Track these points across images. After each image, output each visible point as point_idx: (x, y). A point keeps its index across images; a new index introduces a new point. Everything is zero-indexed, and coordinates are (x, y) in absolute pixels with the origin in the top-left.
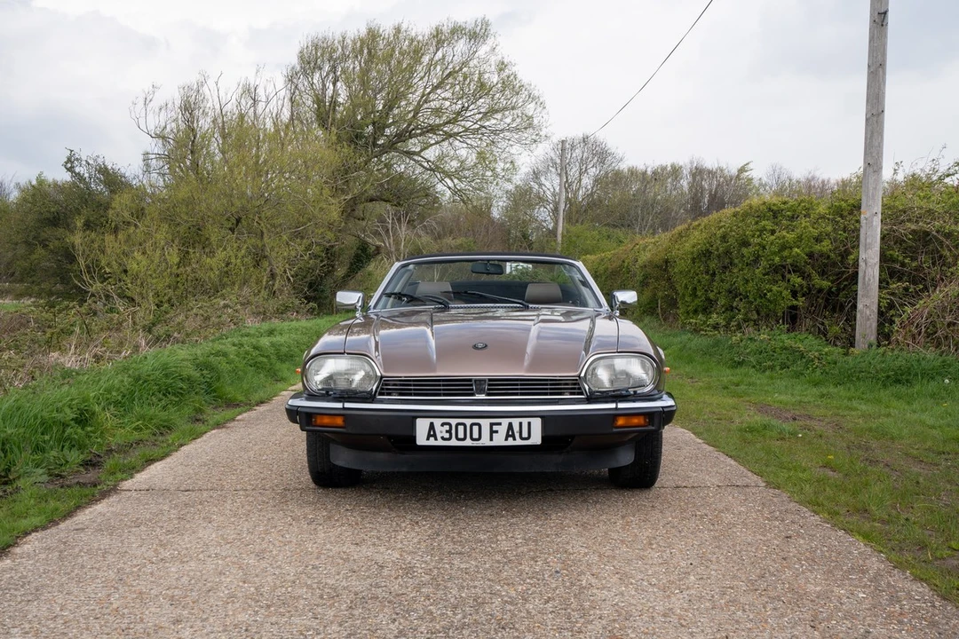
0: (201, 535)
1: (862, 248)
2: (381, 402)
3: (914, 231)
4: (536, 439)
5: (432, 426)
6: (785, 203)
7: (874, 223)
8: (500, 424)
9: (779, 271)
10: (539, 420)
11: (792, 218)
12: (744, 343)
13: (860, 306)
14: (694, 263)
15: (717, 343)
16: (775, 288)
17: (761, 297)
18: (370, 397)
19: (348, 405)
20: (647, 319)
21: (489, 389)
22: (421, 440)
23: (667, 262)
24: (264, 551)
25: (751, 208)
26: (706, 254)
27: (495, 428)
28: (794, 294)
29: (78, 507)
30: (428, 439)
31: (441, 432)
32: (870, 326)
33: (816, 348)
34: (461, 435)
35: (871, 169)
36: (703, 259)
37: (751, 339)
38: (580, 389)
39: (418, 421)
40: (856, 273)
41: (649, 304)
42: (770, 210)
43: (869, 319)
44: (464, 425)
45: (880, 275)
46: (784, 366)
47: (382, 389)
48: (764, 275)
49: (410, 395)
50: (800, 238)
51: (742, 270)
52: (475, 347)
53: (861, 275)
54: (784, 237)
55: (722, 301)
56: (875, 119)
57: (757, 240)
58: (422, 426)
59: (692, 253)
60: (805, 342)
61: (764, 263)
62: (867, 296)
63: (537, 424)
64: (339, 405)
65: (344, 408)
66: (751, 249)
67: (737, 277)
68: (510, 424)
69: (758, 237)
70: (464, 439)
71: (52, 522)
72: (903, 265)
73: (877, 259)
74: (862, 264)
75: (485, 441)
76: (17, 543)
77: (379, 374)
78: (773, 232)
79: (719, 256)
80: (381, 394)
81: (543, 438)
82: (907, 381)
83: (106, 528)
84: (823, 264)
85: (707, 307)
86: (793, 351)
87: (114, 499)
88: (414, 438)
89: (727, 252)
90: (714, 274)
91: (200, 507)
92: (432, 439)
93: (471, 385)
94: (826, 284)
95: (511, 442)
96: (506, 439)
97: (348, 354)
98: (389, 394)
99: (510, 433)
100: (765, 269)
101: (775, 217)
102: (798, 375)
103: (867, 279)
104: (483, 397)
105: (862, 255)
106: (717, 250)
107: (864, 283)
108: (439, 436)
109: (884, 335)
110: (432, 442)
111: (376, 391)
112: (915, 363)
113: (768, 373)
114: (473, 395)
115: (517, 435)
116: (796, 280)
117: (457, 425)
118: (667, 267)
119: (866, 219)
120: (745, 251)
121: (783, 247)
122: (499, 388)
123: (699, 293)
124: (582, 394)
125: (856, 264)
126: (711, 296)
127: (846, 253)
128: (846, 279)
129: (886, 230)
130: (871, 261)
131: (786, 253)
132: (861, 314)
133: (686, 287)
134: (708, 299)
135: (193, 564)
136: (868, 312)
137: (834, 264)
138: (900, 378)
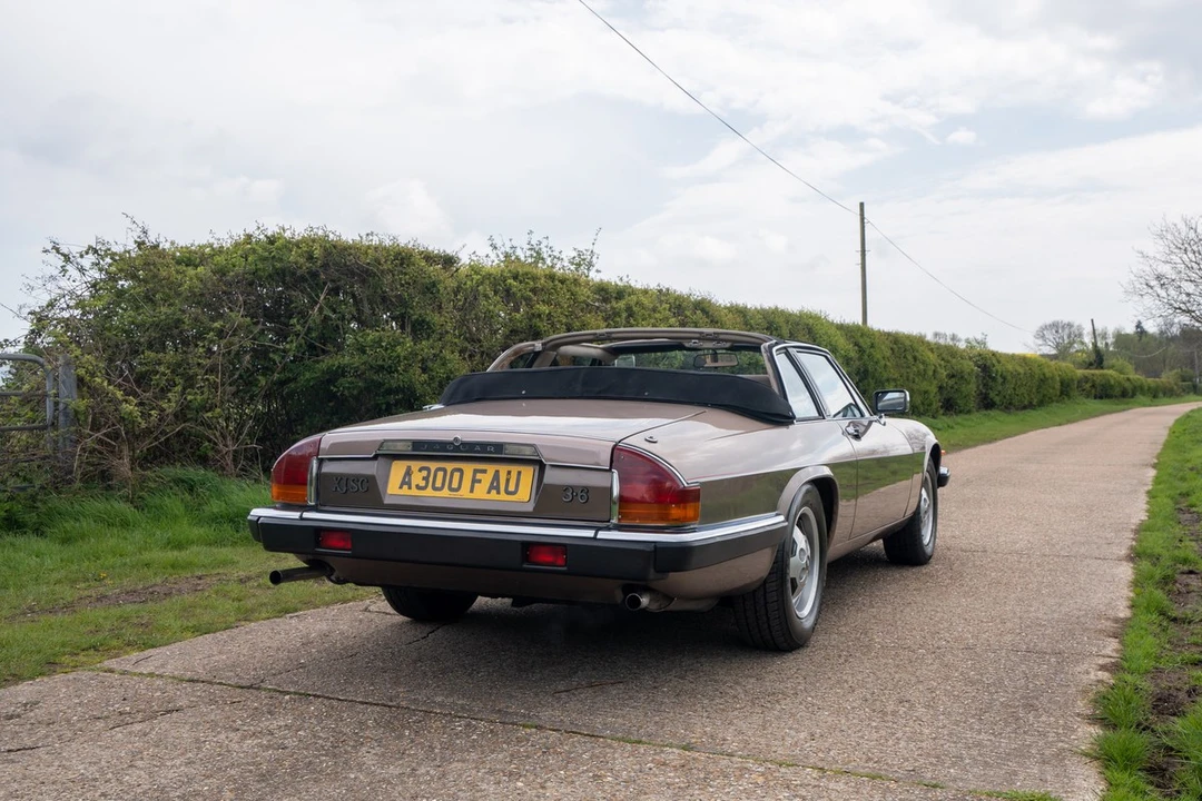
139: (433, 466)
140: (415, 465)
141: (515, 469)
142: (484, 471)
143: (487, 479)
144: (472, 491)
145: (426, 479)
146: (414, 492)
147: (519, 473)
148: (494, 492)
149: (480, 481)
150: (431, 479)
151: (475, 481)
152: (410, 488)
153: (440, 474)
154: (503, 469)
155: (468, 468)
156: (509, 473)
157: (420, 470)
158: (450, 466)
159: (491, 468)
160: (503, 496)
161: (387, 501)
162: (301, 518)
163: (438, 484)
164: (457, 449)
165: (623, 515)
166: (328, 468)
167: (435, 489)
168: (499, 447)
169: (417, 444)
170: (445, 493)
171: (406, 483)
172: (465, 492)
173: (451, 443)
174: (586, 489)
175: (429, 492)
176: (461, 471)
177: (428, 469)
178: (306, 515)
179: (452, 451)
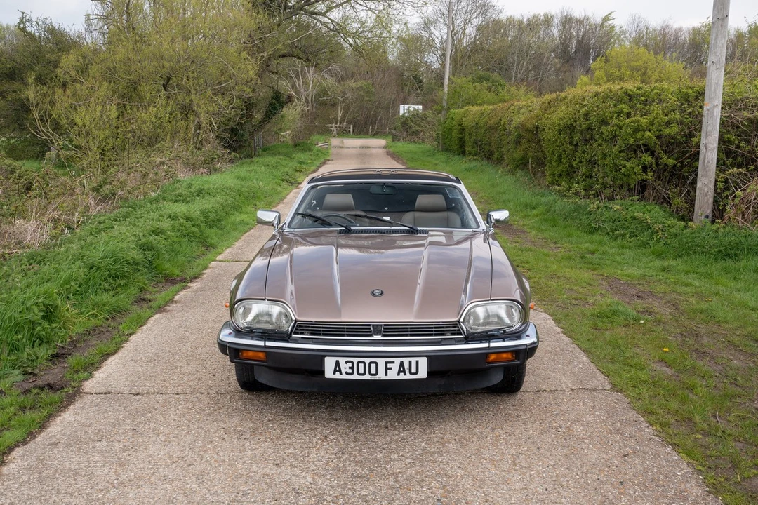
0: (151, 453)
1: (703, 134)
2: (296, 341)
3: (749, 119)
4: (423, 374)
5: (337, 363)
6: (639, 89)
7: (715, 114)
8: (393, 362)
9: (633, 150)
10: (426, 359)
11: (645, 102)
12: (600, 210)
13: (699, 184)
14: (560, 134)
15: (578, 209)
16: (628, 164)
17: (616, 171)
18: (285, 337)
19: (269, 343)
20: (520, 173)
21: (384, 332)
22: (329, 373)
23: (537, 127)
24: (202, 473)
25: (611, 91)
26: (570, 129)
27: (389, 365)
28: (645, 169)
29: (51, 416)
30: (334, 373)
31: (345, 368)
32: (707, 202)
33: (661, 220)
34: (361, 371)
35: (715, 67)
36: (568, 131)
37: (606, 207)
38: (459, 330)
39: (326, 359)
40: (698, 153)
41: (521, 160)
42: (626, 93)
43: (706, 195)
44: (364, 363)
45: (718, 155)
46: (633, 235)
47: (296, 329)
48: (620, 152)
49: (320, 334)
50: (652, 123)
51: (600, 145)
52: (373, 293)
53: (701, 157)
54: (638, 121)
55: (583, 170)
56: (720, 22)
57: (615, 121)
58: (329, 363)
59: (559, 125)
60: (652, 213)
61: (619, 142)
62: (705, 176)
63: (423, 362)
64: (261, 343)
65: (265, 346)
66: (610, 129)
67: (596, 149)
68: (402, 363)
69: (616, 118)
70: (364, 374)
71: (31, 435)
72: (738, 147)
73: (716, 145)
74: (702, 148)
75: (381, 376)
76: (3, 462)
77: (294, 318)
78: (628, 115)
79: (582, 131)
80: (296, 333)
81: (428, 373)
82: (736, 255)
83: (75, 443)
84: (670, 145)
85: (570, 173)
86: (641, 222)
87: (78, 404)
88: (323, 372)
89: (589, 128)
90: (576, 145)
91: (149, 415)
92: (338, 373)
93: (370, 328)
94: (671, 162)
95: (402, 376)
96: (398, 374)
97: (268, 300)
98: (302, 334)
99: (401, 369)
100: (621, 147)
101: (630, 100)
102: (645, 245)
103: (706, 161)
104: (379, 337)
105: (703, 141)
106: (580, 126)
107: (704, 165)
108: (343, 371)
109: (718, 213)
110: (338, 376)
111: (292, 331)
112: (743, 239)
113: (619, 241)
114: (371, 336)
115: (407, 371)
116: (647, 159)
117: (358, 363)
118: (537, 132)
119: (708, 110)
120: (604, 129)
121: (637, 130)
122: (393, 331)
123: (564, 161)
124: (461, 334)
125: (698, 145)
126: (574, 163)
127: (691, 135)
128: (688, 158)
129: (725, 117)
130: (711, 146)
131: (639, 135)
132: (700, 191)
133: (553, 153)
134: (571, 166)
135: (146, 488)
136: (706, 189)
137: (679, 144)
138: (729, 252)
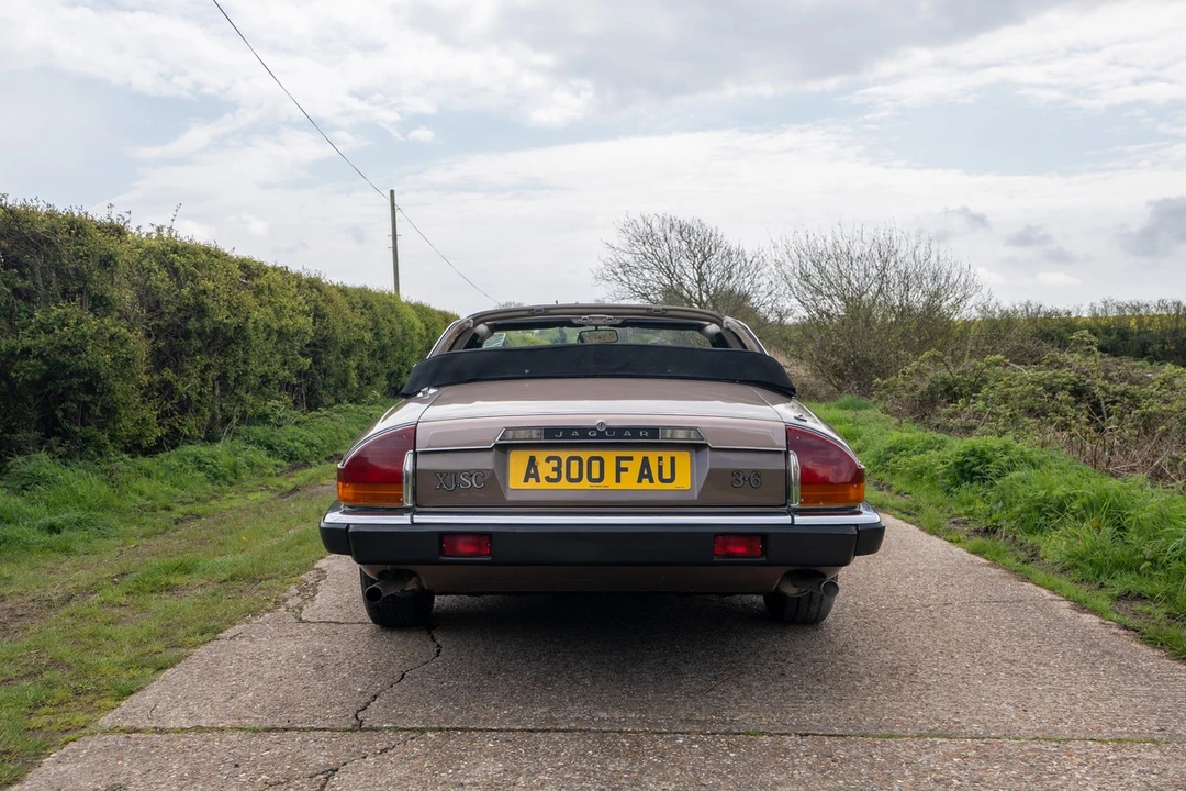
139: (564, 455)
140: (541, 456)
141: (667, 455)
142: (630, 459)
143: (634, 467)
144: (618, 480)
145: (557, 469)
146: (544, 485)
147: (673, 459)
148: (646, 481)
149: (626, 470)
150: (564, 470)
151: (619, 470)
152: (538, 481)
153: (575, 465)
154: (653, 456)
155: (610, 457)
156: (660, 459)
157: (548, 460)
158: (585, 455)
159: (638, 456)
160: (658, 485)
161: (510, 497)
162: (413, 524)
163: (574, 475)
164: (601, 435)
165: (806, 499)
166: (424, 463)
167: (571, 480)
168: (654, 431)
169: (550, 432)
170: (585, 484)
171: (532, 476)
172: (609, 481)
173: (594, 429)
174: (757, 473)
175: (564, 484)
176: (601, 460)
177: (558, 459)
178: (417, 519)
179: (594, 438)
